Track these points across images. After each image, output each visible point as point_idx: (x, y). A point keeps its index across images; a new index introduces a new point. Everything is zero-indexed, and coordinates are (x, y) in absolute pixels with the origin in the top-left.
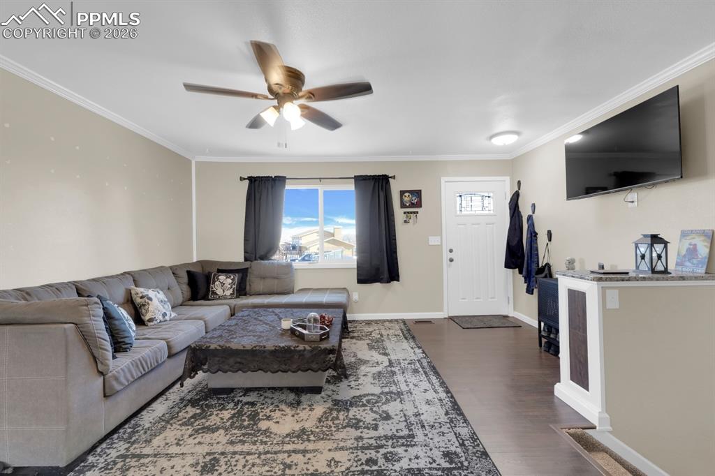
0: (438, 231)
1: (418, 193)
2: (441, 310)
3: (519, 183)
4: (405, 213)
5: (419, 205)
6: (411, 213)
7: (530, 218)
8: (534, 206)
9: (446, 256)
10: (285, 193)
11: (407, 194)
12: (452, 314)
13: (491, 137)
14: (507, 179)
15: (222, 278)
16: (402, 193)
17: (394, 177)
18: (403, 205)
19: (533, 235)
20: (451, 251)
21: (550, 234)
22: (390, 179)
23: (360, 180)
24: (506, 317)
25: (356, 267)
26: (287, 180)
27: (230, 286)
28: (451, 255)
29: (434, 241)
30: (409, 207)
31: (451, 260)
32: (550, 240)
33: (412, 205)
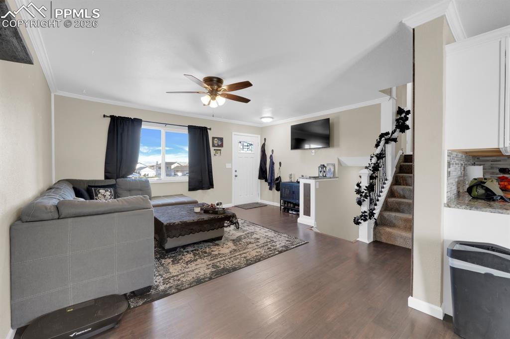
0: (231, 162)
1: (221, 139)
2: (231, 203)
3: (265, 139)
4: (215, 150)
5: (222, 146)
6: (218, 150)
7: (271, 156)
8: (273, 151)
9: (234, 174)
10: (141, 130)
11: (216, 139)
12: (235, 205)
13: (261, 118)
14: (259, 136)
15: (102, 191)
16: (214, 138)
17: (210, 129)
18: (214, 146)
19: (272, 164)
20: (236, 171)
21: (280, 163)
22: (208, 130)
23: (191, 128)
24: (257, 203)
25: (188, 181)
26: (143, 122)
27: (110, 197)
28: (236, 174)
29: (228, 166)
30: (216, 147)
31: (236, 176)
32: (280, 166)
33: (219, 146)
